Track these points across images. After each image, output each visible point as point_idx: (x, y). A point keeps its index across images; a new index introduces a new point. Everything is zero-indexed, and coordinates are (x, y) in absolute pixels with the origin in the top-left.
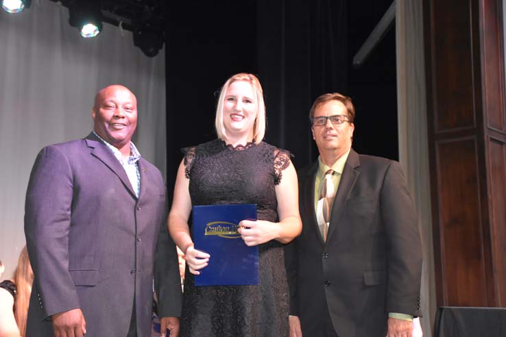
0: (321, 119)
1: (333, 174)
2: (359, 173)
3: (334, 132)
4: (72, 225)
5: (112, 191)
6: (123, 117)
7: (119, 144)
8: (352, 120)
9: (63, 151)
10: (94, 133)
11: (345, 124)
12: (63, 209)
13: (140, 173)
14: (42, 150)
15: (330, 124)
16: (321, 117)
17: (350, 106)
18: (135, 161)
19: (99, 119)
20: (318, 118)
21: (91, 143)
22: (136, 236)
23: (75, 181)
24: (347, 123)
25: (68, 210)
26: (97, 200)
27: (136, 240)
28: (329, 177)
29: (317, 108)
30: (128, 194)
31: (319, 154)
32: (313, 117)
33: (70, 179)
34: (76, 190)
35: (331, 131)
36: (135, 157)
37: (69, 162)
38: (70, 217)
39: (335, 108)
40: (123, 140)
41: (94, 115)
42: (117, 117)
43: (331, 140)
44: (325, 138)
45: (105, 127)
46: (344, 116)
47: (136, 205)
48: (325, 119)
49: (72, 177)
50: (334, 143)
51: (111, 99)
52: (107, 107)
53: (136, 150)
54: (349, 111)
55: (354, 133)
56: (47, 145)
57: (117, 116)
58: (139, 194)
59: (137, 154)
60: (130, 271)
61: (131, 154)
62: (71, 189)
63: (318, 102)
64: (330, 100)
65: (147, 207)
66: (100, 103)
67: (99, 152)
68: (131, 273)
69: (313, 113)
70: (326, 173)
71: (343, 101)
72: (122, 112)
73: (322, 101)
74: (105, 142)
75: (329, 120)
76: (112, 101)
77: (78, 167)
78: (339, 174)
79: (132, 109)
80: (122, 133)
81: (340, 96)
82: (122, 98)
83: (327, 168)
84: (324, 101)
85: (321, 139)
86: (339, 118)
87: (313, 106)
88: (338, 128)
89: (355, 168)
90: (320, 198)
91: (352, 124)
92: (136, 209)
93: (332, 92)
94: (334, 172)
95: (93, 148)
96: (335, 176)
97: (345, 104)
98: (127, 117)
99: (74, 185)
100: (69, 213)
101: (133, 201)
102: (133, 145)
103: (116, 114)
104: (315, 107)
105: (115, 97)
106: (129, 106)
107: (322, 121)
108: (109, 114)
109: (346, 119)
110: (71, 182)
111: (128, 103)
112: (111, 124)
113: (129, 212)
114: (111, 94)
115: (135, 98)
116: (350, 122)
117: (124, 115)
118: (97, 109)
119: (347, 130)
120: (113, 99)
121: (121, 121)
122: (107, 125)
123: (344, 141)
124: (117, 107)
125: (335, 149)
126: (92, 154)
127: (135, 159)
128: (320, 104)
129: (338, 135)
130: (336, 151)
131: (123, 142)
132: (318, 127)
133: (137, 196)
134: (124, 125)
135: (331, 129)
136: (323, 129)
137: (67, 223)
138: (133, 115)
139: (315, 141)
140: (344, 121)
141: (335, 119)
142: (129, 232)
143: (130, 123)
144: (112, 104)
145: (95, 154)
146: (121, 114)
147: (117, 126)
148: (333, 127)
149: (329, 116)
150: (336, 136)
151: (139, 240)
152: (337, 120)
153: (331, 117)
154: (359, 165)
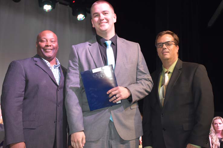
1: (169, 73)
2: (181, 72)
3: (167, 50)
4: (24, 99)
6: (50, 46)
9: (21, 63)
13: (60, 73)
14: (11, 63)
15: (165, 46)
16: (160, 43)
17: (176, 37)
18: (59, 66)
19: (39, 47)
20: (159, 44)
21: (36, 59)
22: (57, 104)
24: (174, 45)
26: (38, 86)
29: (158, 39)
34: (27, 81)
35: (166, 50)
38: (23, 95)
41: (37, 46)
43: (166, 55)
44: (163, 53)
45: (42, 51)
46: (172, 41)
47: (57, 89)
48: (162, 44)
49: (25, 76)
50: (168, 56)
51: (43, 37)
52: (42, 41)
53: (59, 62)
54: (175, 39)
55: (179, 50)
56: (13, 60)
58: (59, 83)
61: (56, 64)
63: (159, 36)
64: (164, 34)
66: (39, 39)
67: (39, 63)
68: (55, 122)
69: (156, 42)
71: (172, 34)
72: (49, 43)
74: (42, 58)
75: (164, 45)
76: (45, 38)
77: (28, 71)
78: (171, 73)
79: (55, 42)
80: (50, 54)
81: (170, 32)
82: (50, 36)
84: (161, 35)
85: (161, 54)
88: (169, 48)
89: (179, 70)
90: (162, 86)
91: (178, 46)
93: (166, 31)
95: (36, 61)
98: (53, 46)
99: (26, 79)
100: (24, 93)
101: (56, 87)
102: (58, 60)
103: (47, 45)
106: (53, 40)
107: (160, 45)
108: (43, 44)
111: (53, 39)
112: (45, 50)
113: (54, 92)
114: (44, 35)
115: (56, 35)
116: (176, 45)
117: (51, 45)
118: (38, 43)
119: (174, 49)
120: (45, 37)
121: (49, 48)
122: (42, 50)
123: (174, 54)
124: (47, 41)
127: (58, 66)
129: (170, 52)
130: (169, 60)
131: (51, 58)
132: (159, 49)
133: (58, 84)
134: (51, 50)
135: (165, 48)
136: (162, 49)
137: (22, 98)
140: (172, 44)
141: (168, 44)
143: (54, 48)
144: (45, 40)
145: (37, 64)
146: (49, 44)
147: (48, 51)
148: (166, 48)
149: (164, 42)
150: (169, 52)
151: (58, 106)
152: (169, 44)
153: (165, 43)
154: (182, 67)
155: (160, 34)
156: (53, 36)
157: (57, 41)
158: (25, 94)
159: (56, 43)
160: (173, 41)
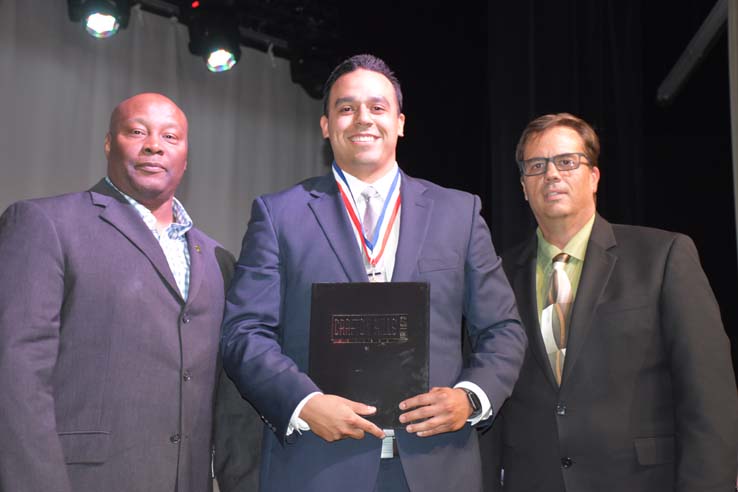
0: (537, 162)
1: (568, 261)
2: (616, 258)
3: (561, 185)
4: (62, 347)
5: (136, 286)
6: (160, 153)
7: (153, 199)
8: (596, 162)
9: (46, 212)
10: (107, 179)
11: (582, 170)
12: (43, 318)
13: (190, 254)
14: (8, 210)
15: (553, 171)
16: (536, 159)
17: (590, 134)
18: (187, 229)
19: (117, 154)
20: (531, 160)
21: (99, 198)
22: (181, 372)
23: (67, 264)
24: (587, 168)
25: (54, 320)
27: (183, 378)
28: (559, 266)
29: (529, 142)
30: (166, 291)
31: (537, 225)
32: (522, 160)
33: (58, 260)
34: (70, 282)
35: (556, 184)
36: (182, 225)
37: (57, 230)
38: (57, 333)
39: (563, 140)
40: (161, 192)
41: (108, 148)
42: (149, 151)
43: (557, 201)
44: (546, 197)
45: (126, 171)
46: (580, 155)
47: (181, 314)
48: (544, 162)
49: (62, 259)
50: (564, 205)
51: (138, 117)
52: (131, 132)
53: (185, 212)
54: (588, 144)
58: (189, 292)
59: (185, 218)
61: (175, 220)
62: (61, 279)
63: (530, 132)
64: (551, 126)
65: (205, 318)
66: (119, 123)
67: (113, 212)
68: (172, 440)
69: (522, 152)
70: (556, 260)
71: (577, 127)
72: (158, 142)
73: (538, 131)
74: (127, 197)
75: (552, 165)
76: (141, 122)
77: (75, 241)
78: (578, 260)
79: (177, 138)
80: (157, 181)
81: (571, 118)
82: (160, 113)
83: (555, 250)
84: (540, 130)
85: (540, 199)
86: (570, 159)
87: (522, 140)
88: (569, 178)
89: (609, 250)
90: (547, 305)
91: (596, 168)
92: (181, 320)
93: (555, 112)
94: (569, 256)
95: (104, 207)
96: (571, 265)
97: (581, 133)
98: (168, 152)
99: (65, 273)
100: (57, 324)
101: (177, 306)
102: (180, 204)
103: (148, 146)
104: (525, 140)
105: (146, 113)
106: (172, 131)
107: (538, 166)
108: (134, 146)
109: (583, 159)
110: (62, 268)
111: (171, 126)
112: (140, 166)
113: (168, 325)
114: (139, 108)
115: (183, 115)
116: (591, 164)
117: (161, 148)
118: (112, 137)
119: (585, 180)
120: (143, 117)
121: (155, 159)
123: (583, 202)
124: (149, 133)
125: (565, 216)
126: (101, 218)
127: (183, 228)
128: (534, 135)
129: (571, 191)
130: (568, 219)
131: (159, 197)
132: (532, 178)
133: (184, 296)
134: (163, 167)
135: (556, 179)
136: (541, 181)
137: (52, 345)
138: (175, 150)
139: (527, 202)
140: (580, 163)
141: (563, 160)
142: (169, 362)
143: (172, 164)
144: (141, 127)
145: (106, 218)
146: (156, 146)
148: (559, 177)
149: (552, 155)
150: (566, 193)
151: (186, 379)
152: (567, 163)
153: (555, 158)
154: (615, 243)
155: (535, 125)
156: (173, 116)
157: (185, 136)
158: (61, 328)
159: (182, 146)
160: (582, 152)
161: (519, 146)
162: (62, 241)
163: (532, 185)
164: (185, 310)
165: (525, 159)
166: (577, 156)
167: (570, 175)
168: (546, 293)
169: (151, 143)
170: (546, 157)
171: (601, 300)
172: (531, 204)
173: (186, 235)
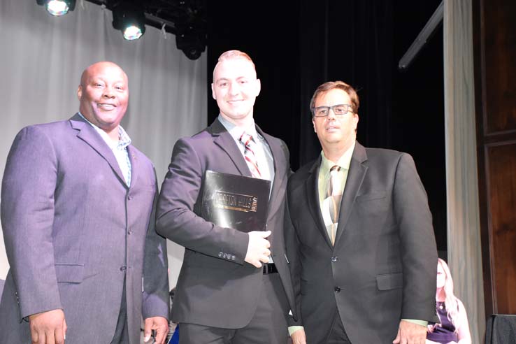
0: (323, 109)
1: (339, 170)
2: (367, 168)
3: (336, 123)
4: (56, 214)
5: (101, 178)
6: (113, 97)
7: (108, 127)
9: (46, 132)
10: (80, 113)
12: (45, 196)
13: (130, 160)
14: (22, 131)
15: (332, 114)
16: (323, 107)
17: (354, 94)
19: (86, 97)
20: (319, 108)
21: (76, 124)
22: (126, 229)
23: (59, 165)
24: (351, 114)
25: (51, 197)
26: (84, 188)
27: (127, 233)
28: (334, 172)
29: (318, 97)
32: (314, 108)
33: (54, 163)
34: (60, 177)
35: (334, 122)
36: (125, 141)
37: (54, 144)
38: (53, 206)
39: (337, 97)
40: (112, 123)
41: (80, 94)
43: (332, 132)
44: (327, 130)
45: (92, 108)
46: (348, 106)
47: (126, 196)
48: (326, 109)
49: (56, 161)
50: (336, 135)
51: (99, 76)
52: (95, 85)
53: (126, 134)
54: (353, 101)
55: (358, 124)
56: (26, 125)
57: (106, 96)
59: (127, 139)
60: (120, 267)
61: (120, 139)
62: (55, 174)
63: (320, 91)
64: (331, 88)
65: (139, 197)
66: (86, 80)
67: (85, 134)
68: (121, 269)
69: (314, 103)
70: (331, 170)
71: (347, 89)
72: (112, 92)
73: (324, 91)
74: (92, 125)
75: (331, 110)
76: (102, 79)
77: (64, 151)
78: (345, 170)
79: (123, 89)
80: (111, 115)
81: (343, 84)
84: (325, 90)
85: (324, 131)
86: (342, 108)
87: (314, 96)
89: (363, 163)
90: (327, 197)
91: (357, 115)
92: (127, 198)
93: (334, 81)
94: (340, 167)
95: (79, 130)
96: (341, 172)
97: (349, 93)
98: (118, 97)
99: (58, 170)
100: (53, 200)
101: (124, 190)
102: (123, 129)
103: (106, 94)
104: (316, 97)
105: (104, 74)
106: (120, 85)
107: (323, 111)
108: (97, 93)
109: (350, 109)
110: (55, 166)
111: (119, 82)
112: (100, 104)
113: (118, 201)
114: (99, 70)
115: (125, 75)
116: (354, 112)
117: (114, 95)
118: (83, 87)
119: (350, 121)
120: (102, 76)
121: (110, 101)
122: (95, 105)
123: (348, 133)
124: (106, 86)
125: (338, 142)
126: (77, 136)
127: (125, 144)
128: (322, 93)
129: (341, 127)
130: (339, 145)
131: (112, 125)
132: (319, 119)
133: (129, 186)
134: (115, 106)
135: (334, 119)
136: (325, 120)
137: (51, 212)
138: (123, 96)
139: (316, 134)
140: (348, 111)
141: (338, 109)
142: (119, 224)
143: (121, 104)
144: (100, 82)
145: (81, 137)
146: (111, 94)
147: (107, 107)
148: (336, 118)
149: (331, 106)
150: (339, 128)
151: (129, 234)
152: (340, 110)
153: (333, 107)
154: (366, 159)
155: (322, 87)
156: (120, 77)
157: (127, 88)
159: (125, 94)
160: (349, 104)
161: (312, 100)
162: (56, 151)
163: (319, 123)
164: (129, 193)
165: (316, 107)
166: (346, 107)
167: (342, 118)
168: (326, 189)
169: (108, 92)
170: (328, 106)
171: (358, 194)
172: (318, 135)
173: (127, 147)
